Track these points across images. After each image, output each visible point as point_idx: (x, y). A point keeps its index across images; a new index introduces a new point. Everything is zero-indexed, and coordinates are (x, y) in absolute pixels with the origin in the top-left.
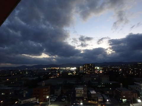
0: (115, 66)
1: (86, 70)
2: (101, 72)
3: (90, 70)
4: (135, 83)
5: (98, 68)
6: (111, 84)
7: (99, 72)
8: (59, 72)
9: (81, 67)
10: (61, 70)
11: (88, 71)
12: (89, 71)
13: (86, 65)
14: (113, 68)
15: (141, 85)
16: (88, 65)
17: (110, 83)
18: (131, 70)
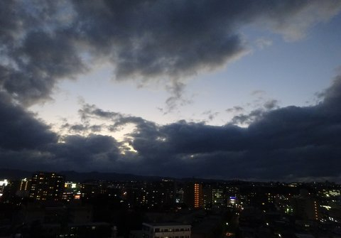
0: (115, 184)
1: (37, 189)
2: (78, 197)
3: (50, 191)
4: (144, 224)
5: (74, 186)
6: (94, 227)
7: (72, 197)
9: (25, 180)
11: (41, 194)
12: (45, 193)
13: (39, 176)
14: (109, 189)
15: (153, 229)
16: (47, 175)
17: (91, 227)
18: (145, 194)
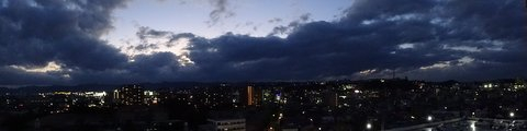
1: (125, 97)
2: (155, 101)
3: (134, 98)
4: (208, 120)
5: (151, 93)
6: (170, 124)
7: (151, 102)
8: (70, 102)
9: (116, 91)
10: (75, 97)
11: (129, 100)
12: (132, 100)
16: (130, 86)
18: (207, 96)
